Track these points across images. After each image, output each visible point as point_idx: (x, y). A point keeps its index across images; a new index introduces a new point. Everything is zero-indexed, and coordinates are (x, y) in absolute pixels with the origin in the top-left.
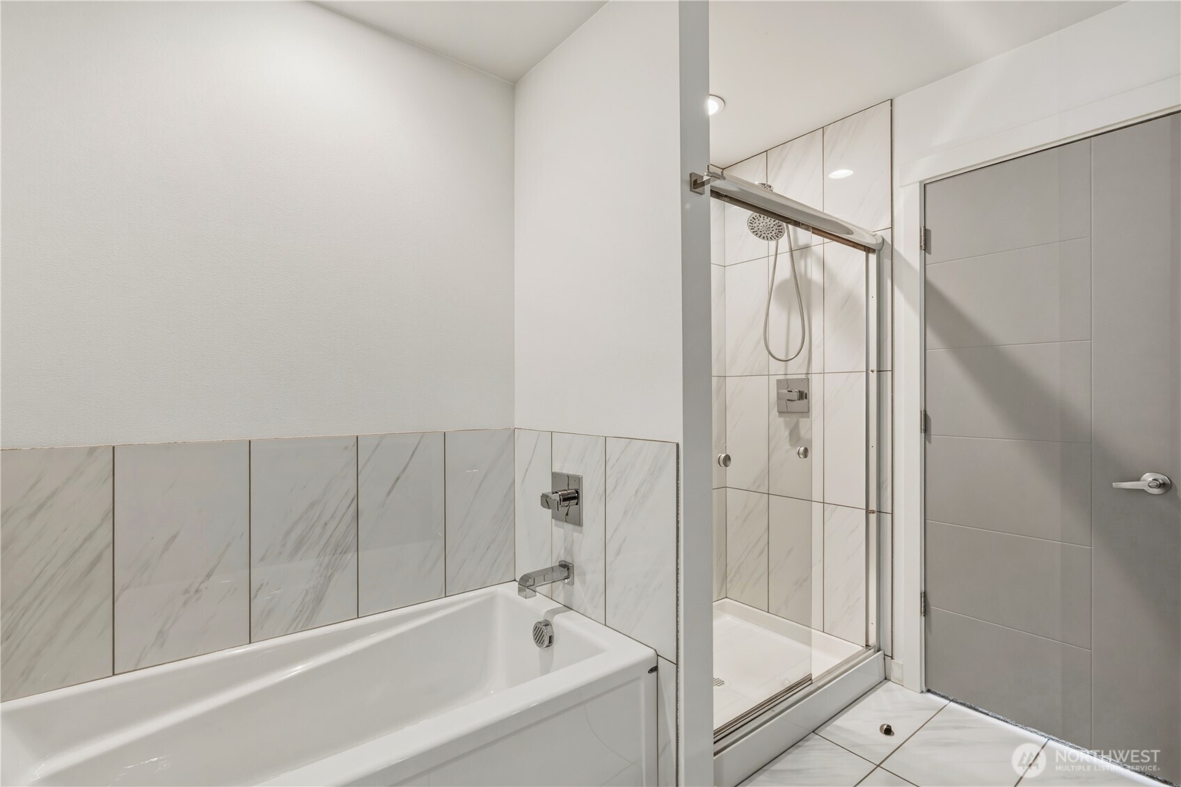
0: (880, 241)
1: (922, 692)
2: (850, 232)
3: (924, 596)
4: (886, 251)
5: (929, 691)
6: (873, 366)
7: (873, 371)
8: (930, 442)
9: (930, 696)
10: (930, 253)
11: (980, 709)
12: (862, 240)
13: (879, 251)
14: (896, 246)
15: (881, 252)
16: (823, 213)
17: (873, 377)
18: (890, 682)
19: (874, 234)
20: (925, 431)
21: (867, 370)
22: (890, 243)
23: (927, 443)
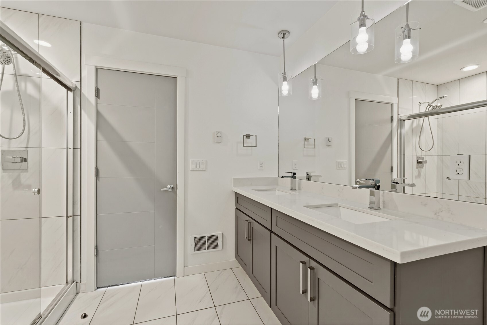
0: (75, 86)
1: (95, 290)
2: (58, 74)
3: (96, 248)
4: (78, 92)
5: (98, 288)
6: (71, 145)
7: (70, 148)
8: (99, 181)
9: (99, 289)
10: (99, 99)
11: (119, 284)
12: (65, 82)
13: (74, 91)
14: (82, 91)
15: (75, 92)
16: (38, 53)
17: (71, 152)
18: (80, 294)
19: (72, 82)
20: (97, 176)
21: (67, 148)
22: (80, 89)
23: (98, 181)
